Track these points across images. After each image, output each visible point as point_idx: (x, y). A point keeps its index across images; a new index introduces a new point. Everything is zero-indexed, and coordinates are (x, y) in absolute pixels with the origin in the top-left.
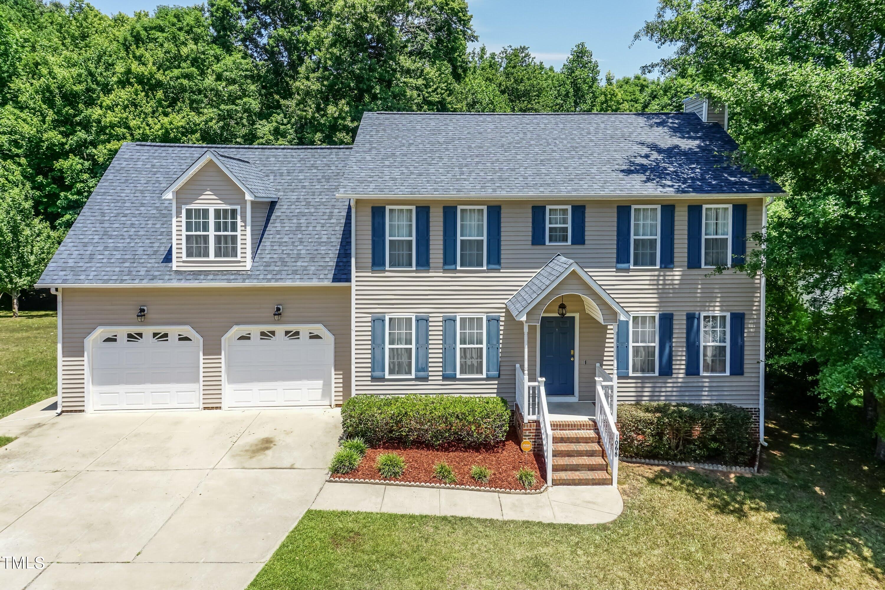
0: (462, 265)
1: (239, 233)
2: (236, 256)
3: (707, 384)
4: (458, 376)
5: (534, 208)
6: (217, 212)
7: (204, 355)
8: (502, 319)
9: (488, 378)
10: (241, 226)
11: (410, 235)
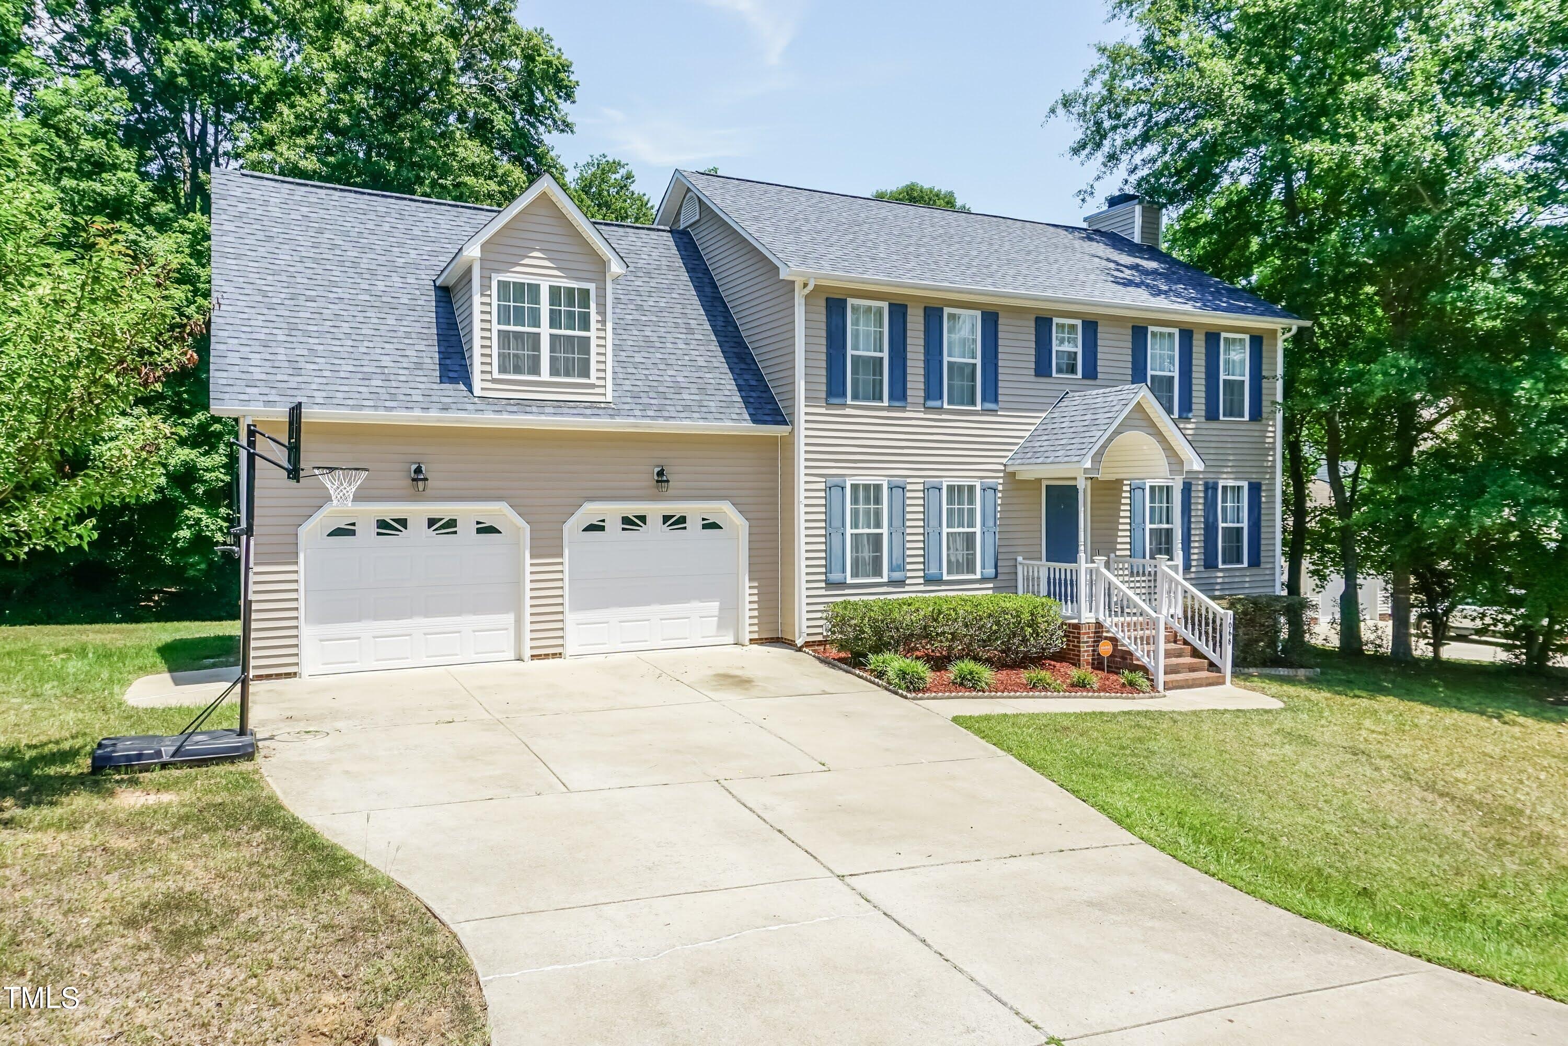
0: (949, 403)
1: (593, 334)
2: (587, 376)
3: (1219, 580)
4: (945, 577)
5: (1038, 319)
6: (555, 292)
7: (532, 557)
8: (1000, 488)
9: (984, 580)
10: (598, 321)
11: (881, 351)
